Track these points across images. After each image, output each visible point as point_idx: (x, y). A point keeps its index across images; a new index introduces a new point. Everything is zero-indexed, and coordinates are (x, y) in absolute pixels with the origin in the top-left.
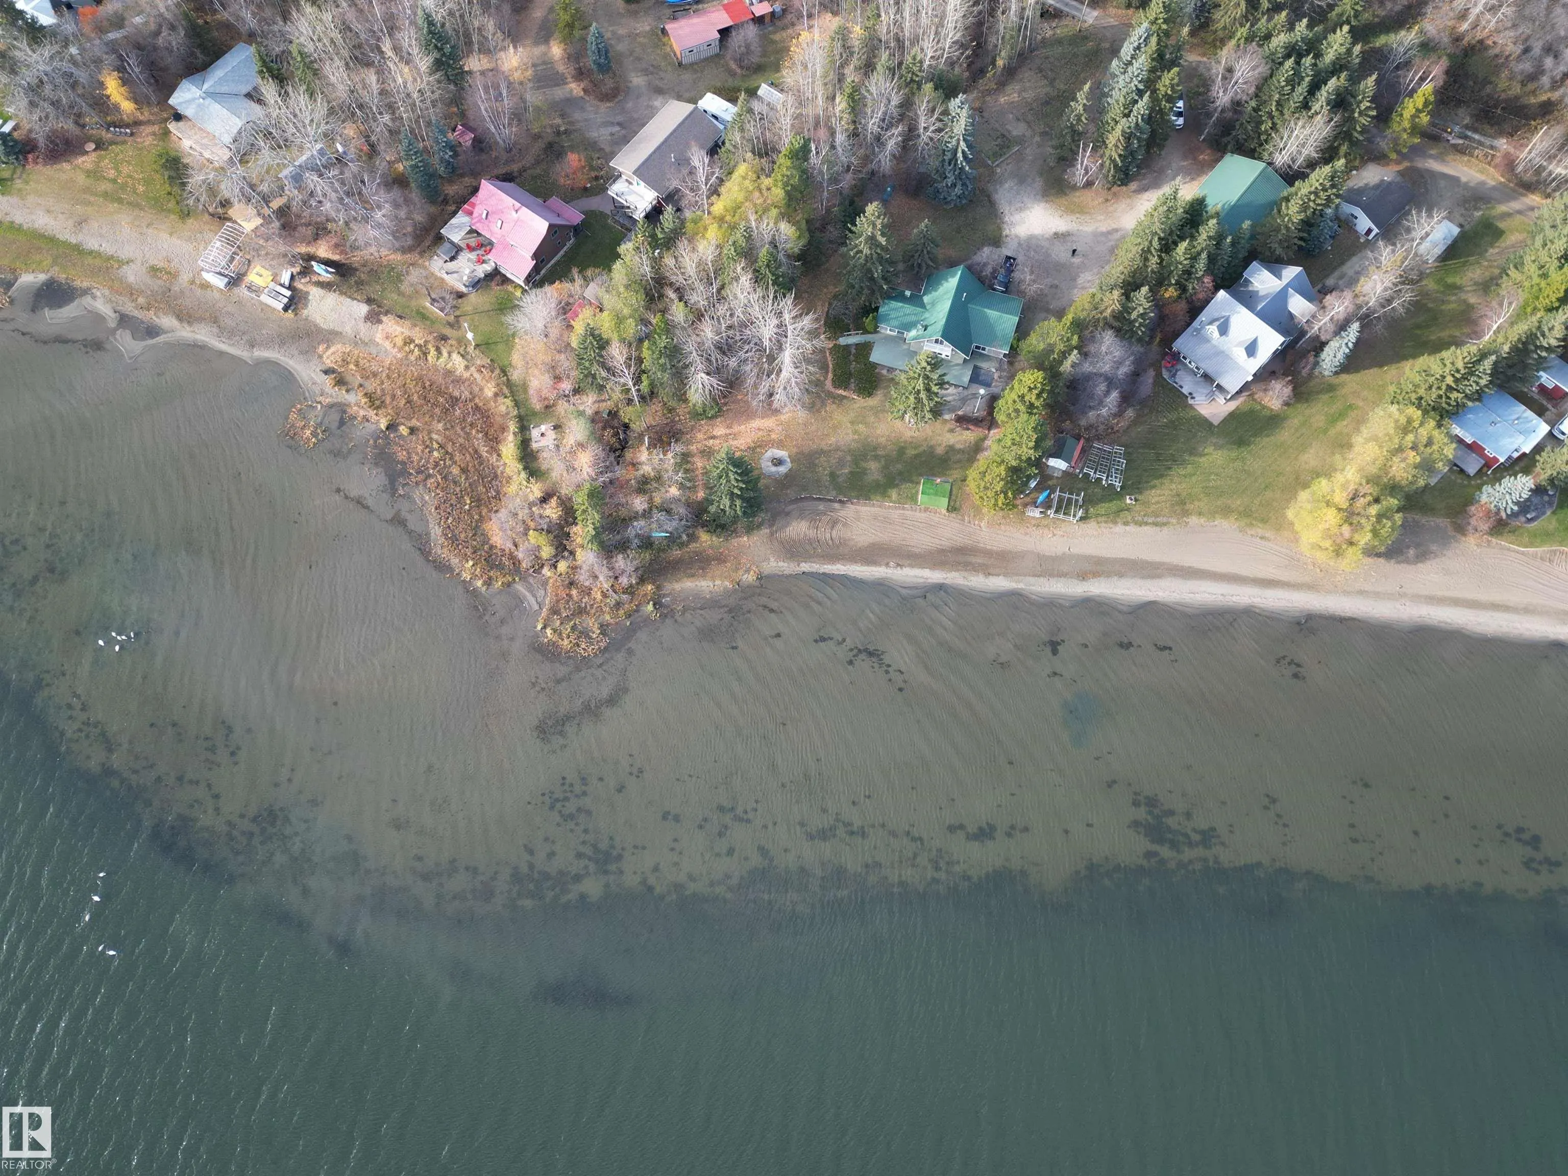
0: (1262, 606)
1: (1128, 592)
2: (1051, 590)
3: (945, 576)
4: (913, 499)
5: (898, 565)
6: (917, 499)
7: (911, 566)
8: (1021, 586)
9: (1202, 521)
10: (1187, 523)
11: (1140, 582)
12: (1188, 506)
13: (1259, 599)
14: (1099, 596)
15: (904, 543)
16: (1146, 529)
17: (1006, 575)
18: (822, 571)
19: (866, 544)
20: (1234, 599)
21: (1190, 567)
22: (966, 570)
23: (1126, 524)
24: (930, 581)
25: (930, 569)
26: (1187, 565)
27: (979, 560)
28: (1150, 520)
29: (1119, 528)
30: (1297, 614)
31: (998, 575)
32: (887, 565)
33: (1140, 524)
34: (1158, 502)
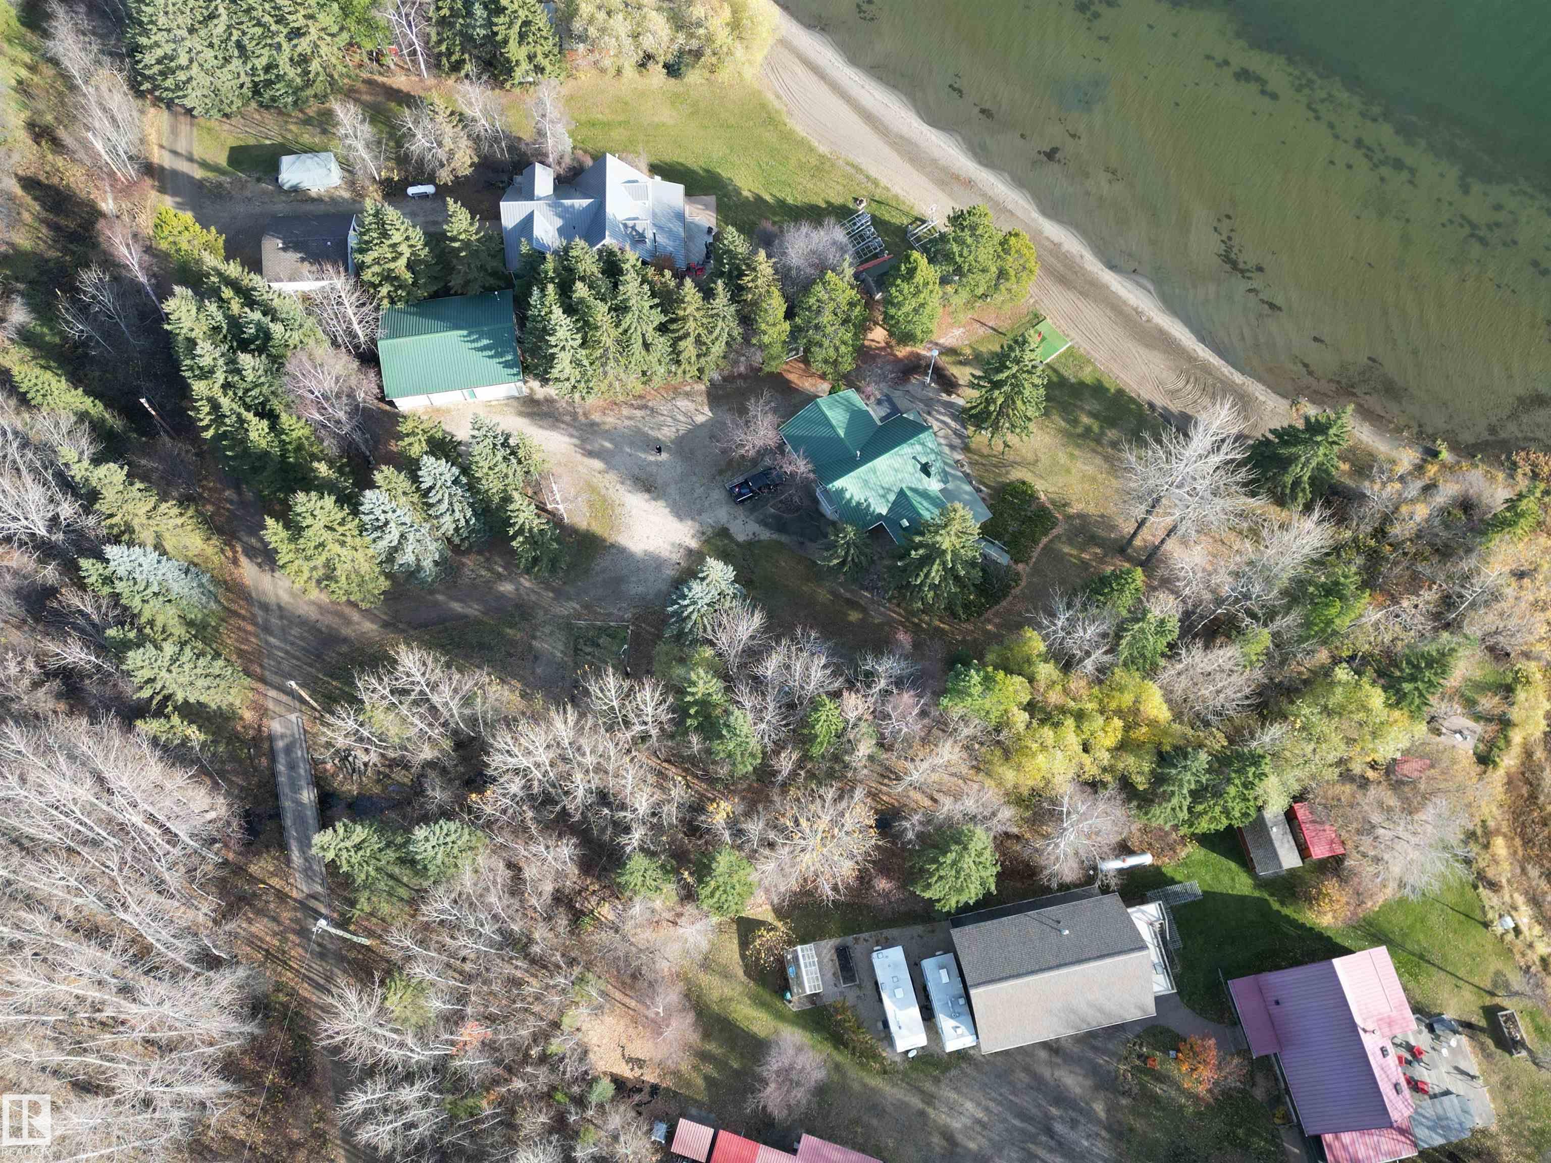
1: (943, 145)
2: (1009, 193)
3: (1099, 272)
4: (1070, 353)
5: (1137, 312)
6: (1067, 350)
7: (1125, 303)
9: (816, 144)
10: (831, 153)
11: (923, 145)
12: (814, 161)
13: (835, 63)
14: (972, 159)
15: (1114, 326)
16: (873, 172)
18: (1223, 362)
19: (1156, 353)
20: (857, 78)
21: (866, 123)
22: (1074, 262)
23: (888, 189)
24: (1118, 279)
25: (1108, 287)
28: (861, 177)
29: (896, 190)
32: (1149, 320)
33: (873, 181)
34: (838, 186)
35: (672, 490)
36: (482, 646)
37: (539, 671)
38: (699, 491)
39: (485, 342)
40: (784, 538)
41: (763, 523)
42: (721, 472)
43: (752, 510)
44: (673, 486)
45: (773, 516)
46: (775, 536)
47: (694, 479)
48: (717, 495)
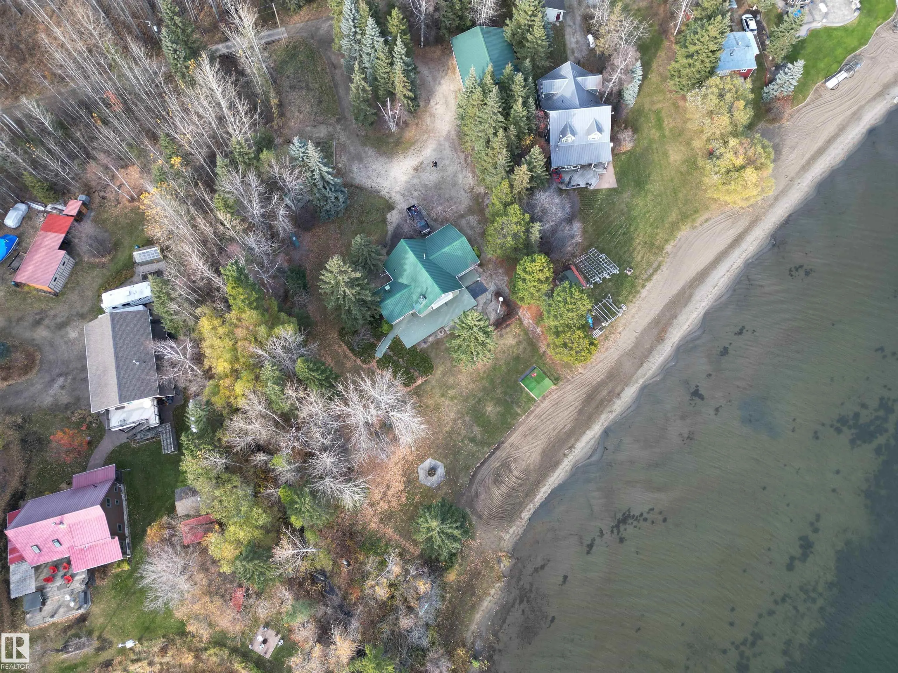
0: (749, 256)
1: (690, 322)
2: (657, 365)
3: (600, 424)
4: (531, 400)
5: (571, 448)
6: (532, 398)
7: (577, 440)
8: (641, 381)
9: (672, 244)
10: (667, 253)
11: (687, 310)
12: (657, 243)
13: (744, 254)
14: (681, 340)
15: (557, 431)
16: (655, 278)
17: (627, 384)
18: (537, 505)
19: (539, 457)
20: (735, 267)
21: (697, 274)
22: (606, 407)
23: (643, 286)
24: (597, 436)
25: (588, 429)
26: (694, 274)
27: (604, 393)
28: (651, 271)
29: (644, 293)
30: (768, 241)
31: (623, 389)
32: (565, 455)
33: (649, 279)
34: (642, 257)
35: (416, 181)
46: (389, 233)
47: (423, 191)
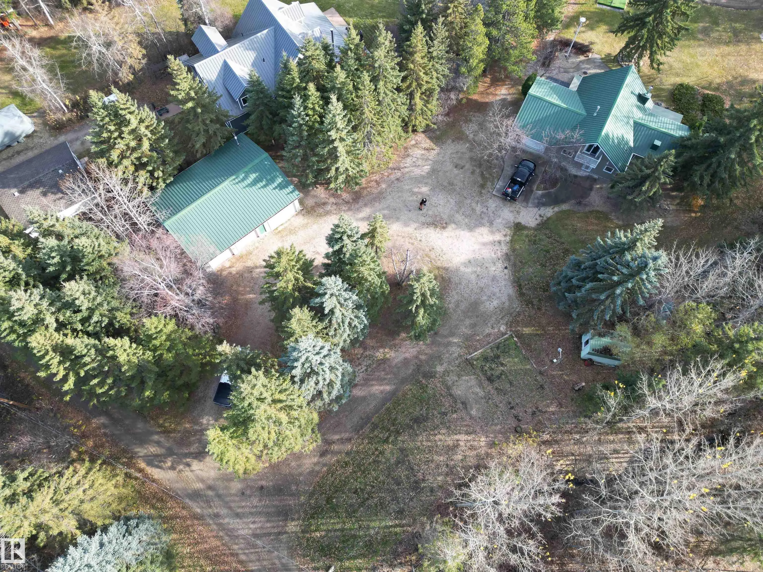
35: (459, 217)
36: (417, 420)
37: (473, 412)
38: (479, 208)
39: (253, 176)
40: (565, 207)
41: (540, 204)
42: (482, 186)
43: (526, 200)
44: (457, 216)
45: (543, 196)
46: (556, 209)
47: (469, 201)
48: (493, 204)
